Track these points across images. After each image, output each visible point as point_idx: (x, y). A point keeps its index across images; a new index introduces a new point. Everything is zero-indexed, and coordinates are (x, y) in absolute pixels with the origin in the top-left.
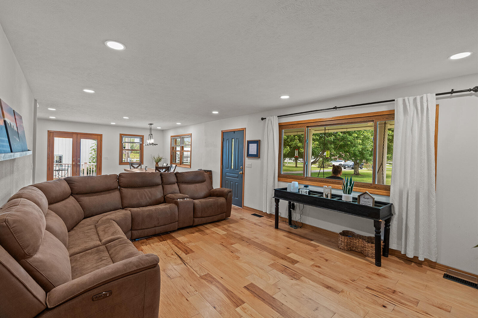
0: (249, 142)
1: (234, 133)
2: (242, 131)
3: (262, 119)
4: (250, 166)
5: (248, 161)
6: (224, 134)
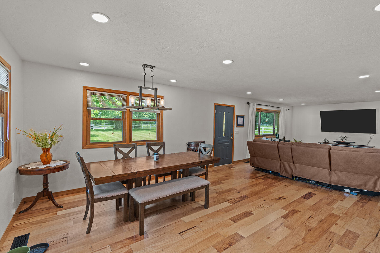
0: (238, 116)
1: (226, 108)
2: (233, 107)
3: (248, 103)
4: (238, 133)
5: (236, 129)
6: (217, 107)
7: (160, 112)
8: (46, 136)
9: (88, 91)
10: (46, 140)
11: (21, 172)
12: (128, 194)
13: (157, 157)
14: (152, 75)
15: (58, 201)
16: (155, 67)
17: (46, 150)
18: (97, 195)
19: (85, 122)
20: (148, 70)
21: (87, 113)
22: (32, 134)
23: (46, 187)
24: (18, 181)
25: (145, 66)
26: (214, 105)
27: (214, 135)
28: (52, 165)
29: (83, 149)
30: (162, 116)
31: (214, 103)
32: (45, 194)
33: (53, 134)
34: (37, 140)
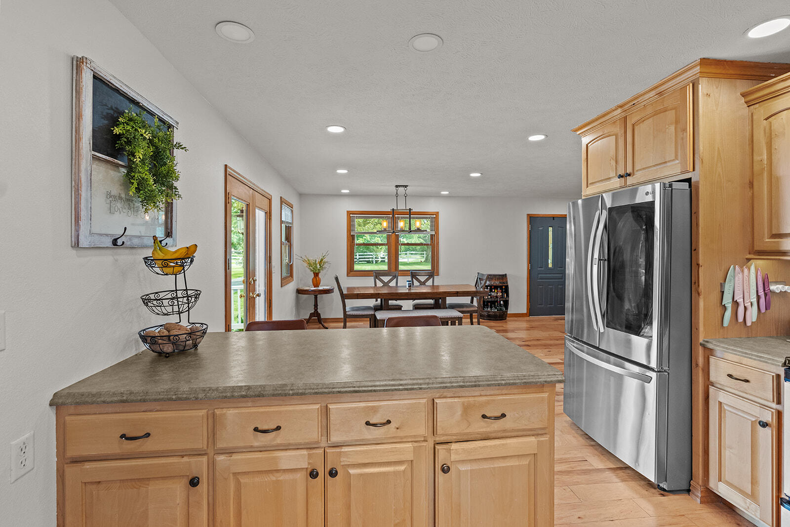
1: (554, 219)
6: (532, 219)
7: (434, 233)
8: (316, 261)
9: (351, 215)
10: (316, 264)
11: (299, 292)
12: (375, 314)
13: (409, 284)
14: (406, 195)
15: (326, 325)
16: (407, 186)
17: (316, 275)
18: (349, 311)
19: (349, 248)
20: (401, 189)
21: (351, 238)
22: (307, 260)
23: (316, 309)
24: (297, 300)
25: (397, 186)
26: (527, 217)
27: (528, 265)
28: (320, 288)
29: (347, 276)
30: (438, 239)
31: (528, 215)
32: (315, 315)
33: (322, 260)
34: (310, 264)
